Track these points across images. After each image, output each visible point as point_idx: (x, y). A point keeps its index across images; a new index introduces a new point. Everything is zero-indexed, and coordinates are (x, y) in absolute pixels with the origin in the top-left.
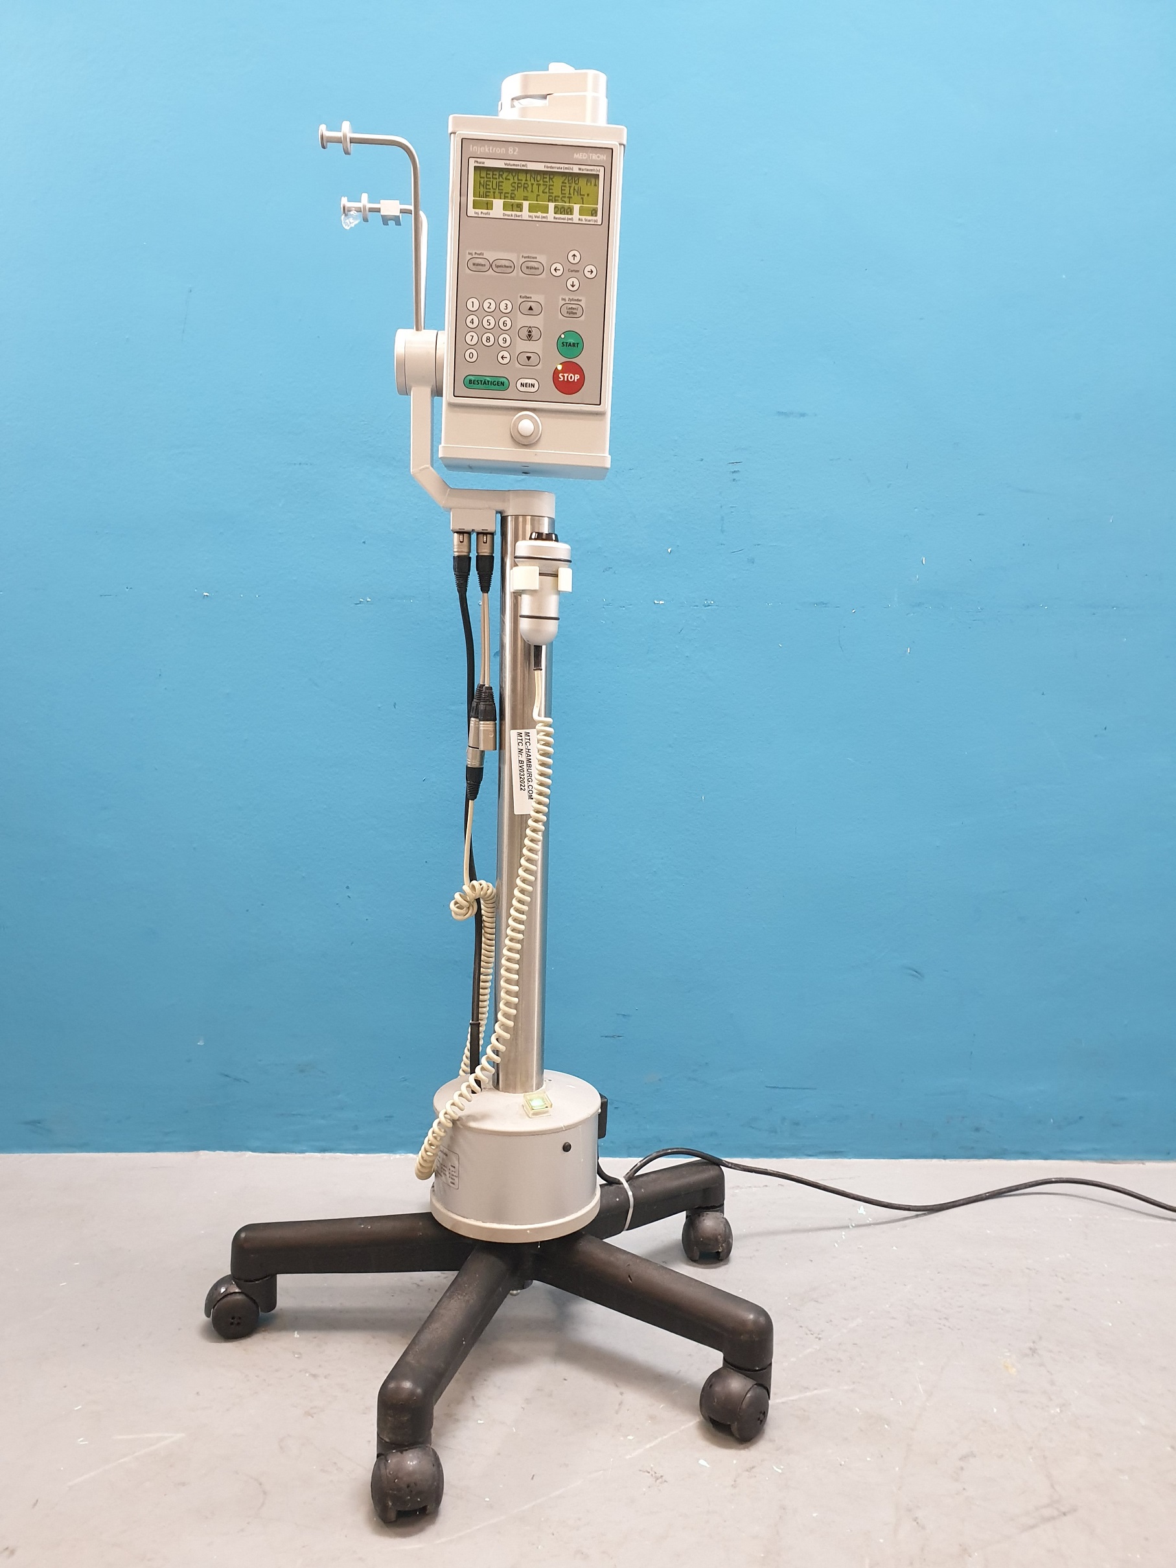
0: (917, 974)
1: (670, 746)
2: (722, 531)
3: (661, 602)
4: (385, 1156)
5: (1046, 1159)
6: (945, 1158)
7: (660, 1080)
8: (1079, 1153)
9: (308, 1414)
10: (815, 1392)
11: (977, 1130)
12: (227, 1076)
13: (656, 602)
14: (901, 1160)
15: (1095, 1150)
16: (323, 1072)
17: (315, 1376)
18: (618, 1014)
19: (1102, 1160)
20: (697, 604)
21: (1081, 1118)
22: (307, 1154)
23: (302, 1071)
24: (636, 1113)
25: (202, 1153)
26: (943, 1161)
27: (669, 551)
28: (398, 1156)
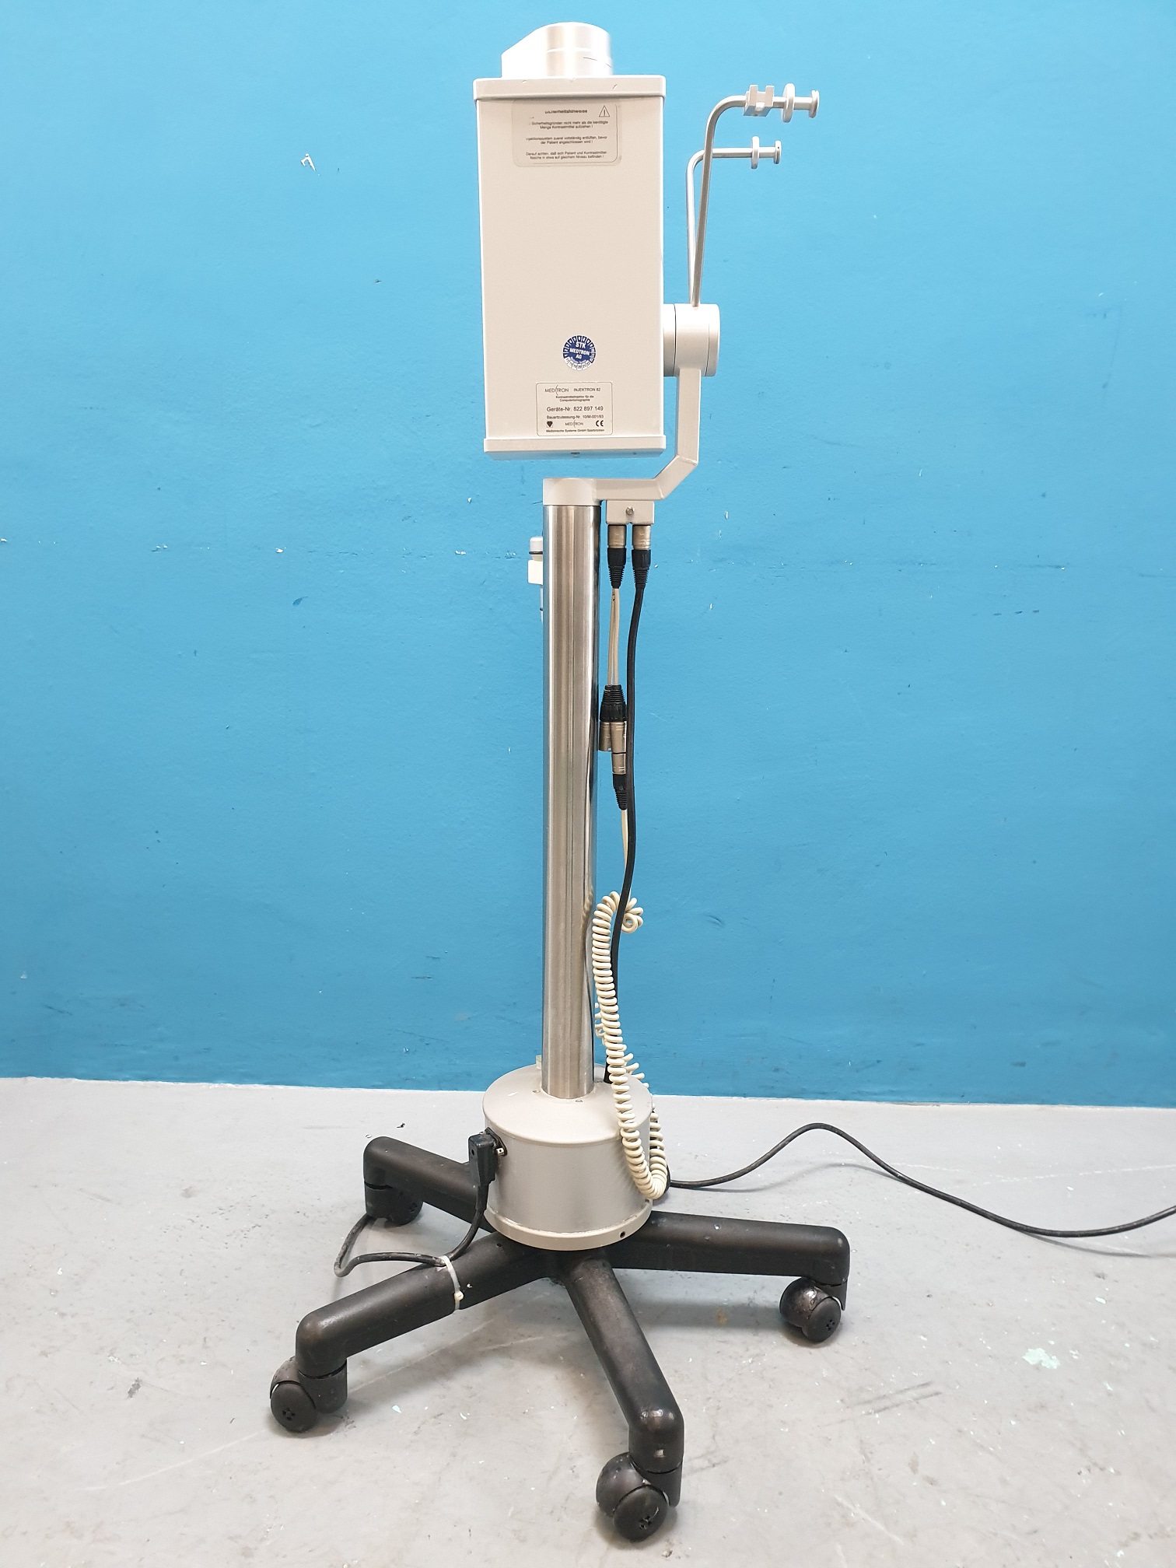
0: (718, 921)
1: (475, 698)
2: (523, 482)
3: (462, 553)
4: (204, 1085)
5: (844, 1099)
6: (745, 1096)
7: (469, 1018)
8: (875, 1094)
9: (44, 1354)
10: (529, 1339)
11: (777, 1070)
12: (51, 1008)
13: (457, 552)
14: (702, 1097)
15: (892, 1092)
16: (142, 1006)
17: (63, 1315)
18: (428, 957)
19: (899, 1102)
20: (499, 556)
21: (878, 1061)
22: (130, 1082)
23: (122, 1005)
24: (447, 1049)
25: (29, 1079)
26: (743, 1098)
27: (469, 500)
28: (217, 1085)
